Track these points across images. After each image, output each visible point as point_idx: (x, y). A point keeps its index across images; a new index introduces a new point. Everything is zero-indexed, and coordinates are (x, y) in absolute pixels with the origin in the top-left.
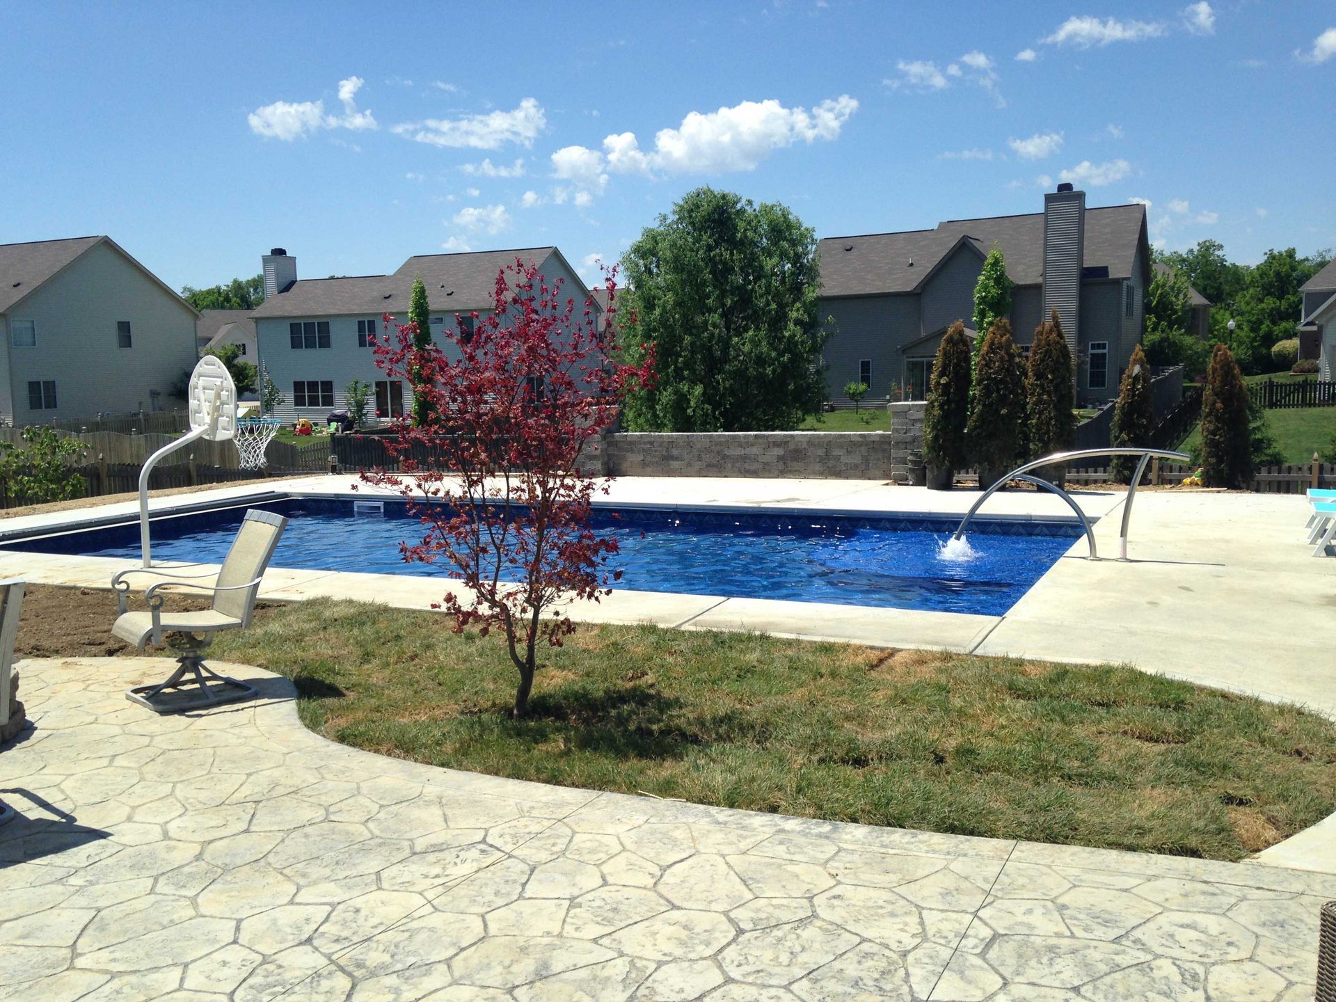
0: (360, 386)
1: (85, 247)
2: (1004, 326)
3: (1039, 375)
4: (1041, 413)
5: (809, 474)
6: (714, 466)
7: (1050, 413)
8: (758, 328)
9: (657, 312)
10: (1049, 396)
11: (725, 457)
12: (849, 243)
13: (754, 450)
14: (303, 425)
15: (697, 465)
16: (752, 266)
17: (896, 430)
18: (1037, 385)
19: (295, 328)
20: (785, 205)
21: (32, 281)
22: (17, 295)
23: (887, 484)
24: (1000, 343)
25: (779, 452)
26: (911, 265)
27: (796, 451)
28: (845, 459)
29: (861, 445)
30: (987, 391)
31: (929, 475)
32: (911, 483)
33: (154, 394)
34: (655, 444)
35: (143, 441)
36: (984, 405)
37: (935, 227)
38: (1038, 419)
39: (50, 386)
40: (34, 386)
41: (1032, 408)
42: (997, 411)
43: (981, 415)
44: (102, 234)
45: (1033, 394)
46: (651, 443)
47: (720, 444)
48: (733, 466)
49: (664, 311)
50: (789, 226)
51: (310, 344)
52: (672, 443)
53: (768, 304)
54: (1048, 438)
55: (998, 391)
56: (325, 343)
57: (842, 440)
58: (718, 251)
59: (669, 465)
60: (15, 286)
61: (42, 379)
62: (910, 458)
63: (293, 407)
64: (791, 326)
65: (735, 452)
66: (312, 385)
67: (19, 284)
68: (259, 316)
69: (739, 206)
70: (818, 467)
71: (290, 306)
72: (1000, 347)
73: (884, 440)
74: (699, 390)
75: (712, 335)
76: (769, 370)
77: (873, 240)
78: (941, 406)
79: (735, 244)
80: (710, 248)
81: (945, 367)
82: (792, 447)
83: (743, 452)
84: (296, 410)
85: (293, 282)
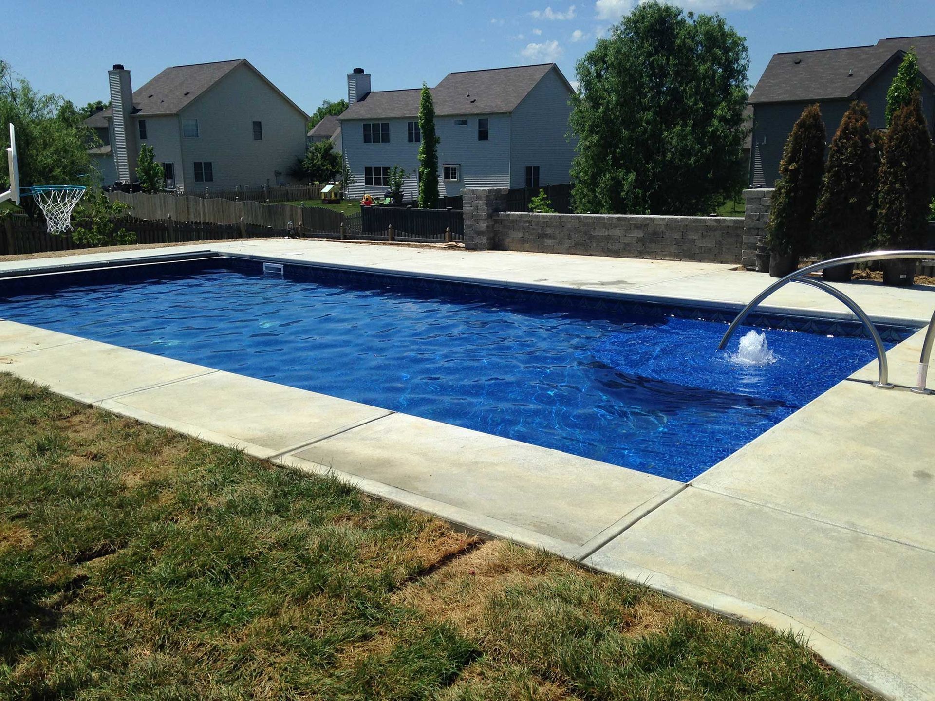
0: (398, 171)
1: (231, 67)
2: (862, 111)
3: (893, 162)
4: (891, 203)
5: (665, 256)
6: (581, 245)
7: (901, 203)
8: (685, 125)
9: (601, 109)
10: (903, 185)
11: (591, 237)
12: (799, 57)
13: (617, 232)
14: (367, 199)
15: (567, 244)
16: (686, 72)
17: (749, 217)
18: (890, 173)
19: (366, 127)
20: (722, 16)
21: (196, 90)
22: (186, 101)
23: (736, 269)
24: (854, 128)
25: (639, 234)
26: (851, 75)
27: (655, 233)
28: (699, 243)
29: (715, 230)
30: (837, 177)
31: (772, 263)
32: (757, 269)
33: (277, 174)
34: (533, 224)
35: (242, 206)
36: (832, 194)
37: (875, 43)
38: (889, 209)
39: (209, 165)
40: (197, 165)
41: (883, 197)
42: (847, 199)
43: (828, 203)
44: (242, 58)
45: (885, 183)
46: (530, 222)
47: (587, 224)
48: (597, 245)
49: (607, 109)
50: (724, 35)
51: (376, 140)
52: (547, 222)
53: (696, 103)
54: (898, 230)
55: (848, 179)
56: (386, 139)
57: (698, 224)
58: (656, 57)
59: (544, 242)
60: (186, 95)
61: (203, 161)
62: (759, 244)
63: (364, 185)
64: (716, 122)
65: (600, 232)
66: (377, 170)
67: (188, 93)
68: (342, 118)
69: (679, 18)
70: (673, 249)
71: (362, 111)
72: (855, 132)
73: (738, 225)
74: (632, 176)
75: (646, 130)
76: (692, 161)
77: (820, 54)
78: (788, 194)
79: (671, 51)
80: (650, 55)
81: (795, 152)
82: (651, 230)
83: (607, 233)
84: (366, 188)
85: (368, 94)
